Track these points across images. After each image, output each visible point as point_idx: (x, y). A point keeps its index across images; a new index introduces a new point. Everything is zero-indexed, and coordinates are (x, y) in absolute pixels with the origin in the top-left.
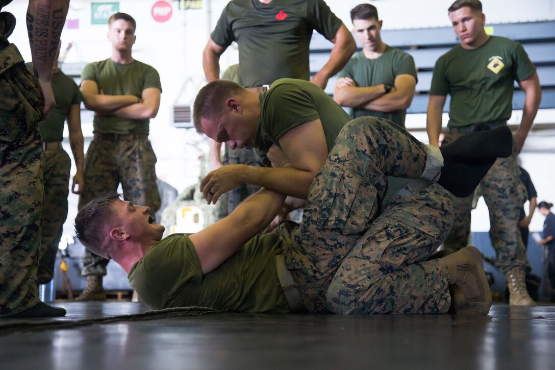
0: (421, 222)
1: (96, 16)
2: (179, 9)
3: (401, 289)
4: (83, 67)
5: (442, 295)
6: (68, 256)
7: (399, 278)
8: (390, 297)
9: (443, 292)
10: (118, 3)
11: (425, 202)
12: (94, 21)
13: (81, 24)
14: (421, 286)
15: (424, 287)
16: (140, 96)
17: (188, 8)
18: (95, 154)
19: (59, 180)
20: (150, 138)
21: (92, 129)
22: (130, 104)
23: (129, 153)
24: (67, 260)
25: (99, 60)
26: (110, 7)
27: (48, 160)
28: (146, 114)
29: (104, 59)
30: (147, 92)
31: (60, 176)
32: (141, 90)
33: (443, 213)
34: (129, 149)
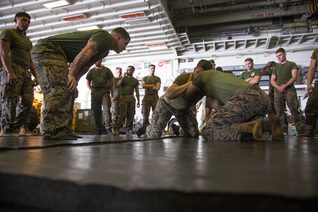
0: (233, 107)
1: (145, 66)
2: (165, 63)
3: (217, 132)
4: (142, 78)
5: (234, 136)
6: (139, 123)
7: (217, 129)
8: (212, 134)
9: (235, 135)
10: (151, 63)
11: (237, 99)
12: (145, 67)
13: (142, 68)
14: (226, 132)
15: (227, 133)
16: (156, 85)
17: (167, 63)
18: (145, 99)
19: (133, 105)
20: (158, 95)
21: (144, 93)
22: (153, 87)
23: (153, 98)
24: (139, 124)
25: (146, 76)
26: (149, 64)
27: (129, 99)
28: (157, 89)
29: (147, 76)
30: (158, 84)
31: (133, 103)
32: (156, 83)
33: (245, 102)
34: (153, 97)
